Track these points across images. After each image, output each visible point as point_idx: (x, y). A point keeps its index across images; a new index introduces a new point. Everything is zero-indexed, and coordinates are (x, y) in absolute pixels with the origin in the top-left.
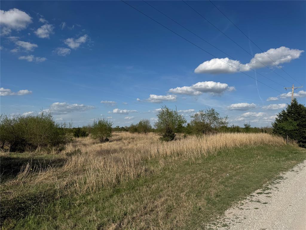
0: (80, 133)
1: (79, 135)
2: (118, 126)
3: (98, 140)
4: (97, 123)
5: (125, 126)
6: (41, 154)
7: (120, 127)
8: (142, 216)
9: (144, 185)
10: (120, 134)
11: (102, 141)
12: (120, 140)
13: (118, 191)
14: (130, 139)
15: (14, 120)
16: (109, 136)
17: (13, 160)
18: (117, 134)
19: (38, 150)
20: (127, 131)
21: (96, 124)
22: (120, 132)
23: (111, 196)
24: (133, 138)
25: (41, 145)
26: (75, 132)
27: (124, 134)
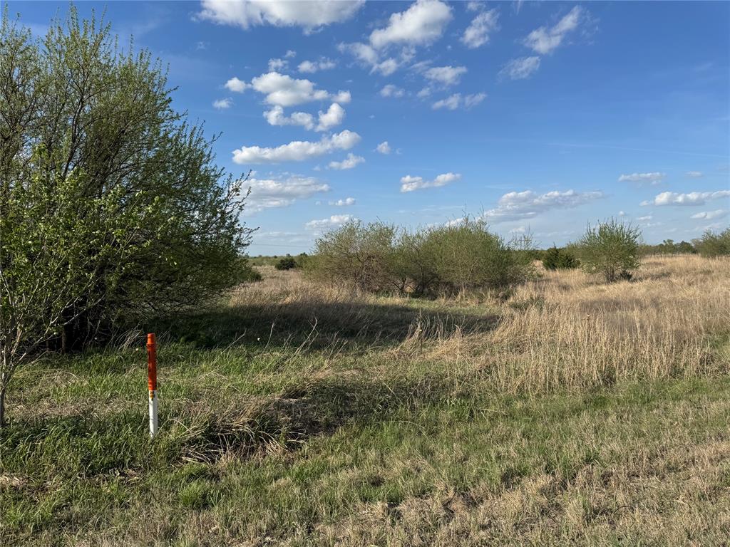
0: (558, 259)
1: (556, 264)
2: (669, 241)
3: (600, 276)
4: (597, 232)
5: (693, 240)
6: (466, 304)
7: (674, 243)
8: (638, 476)
9: (686, 397)
10: (668, 260)
11: (611, 279)
12: (664, 275)
13: (600, 403)
14: (696, 274)
15: (418, 236)
16: (632, 266)
17: (408, 314)
18: (661, 260)
19: (462, 297)
20: (694, 252)
21: (594, 237)
22: (670, 254)
23: (577, 411)
24: (708, 272)
25: (467, 286)
26: (548, 258)
27: (680, 260)
